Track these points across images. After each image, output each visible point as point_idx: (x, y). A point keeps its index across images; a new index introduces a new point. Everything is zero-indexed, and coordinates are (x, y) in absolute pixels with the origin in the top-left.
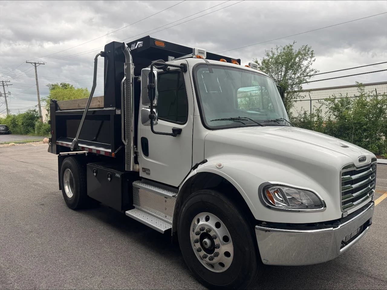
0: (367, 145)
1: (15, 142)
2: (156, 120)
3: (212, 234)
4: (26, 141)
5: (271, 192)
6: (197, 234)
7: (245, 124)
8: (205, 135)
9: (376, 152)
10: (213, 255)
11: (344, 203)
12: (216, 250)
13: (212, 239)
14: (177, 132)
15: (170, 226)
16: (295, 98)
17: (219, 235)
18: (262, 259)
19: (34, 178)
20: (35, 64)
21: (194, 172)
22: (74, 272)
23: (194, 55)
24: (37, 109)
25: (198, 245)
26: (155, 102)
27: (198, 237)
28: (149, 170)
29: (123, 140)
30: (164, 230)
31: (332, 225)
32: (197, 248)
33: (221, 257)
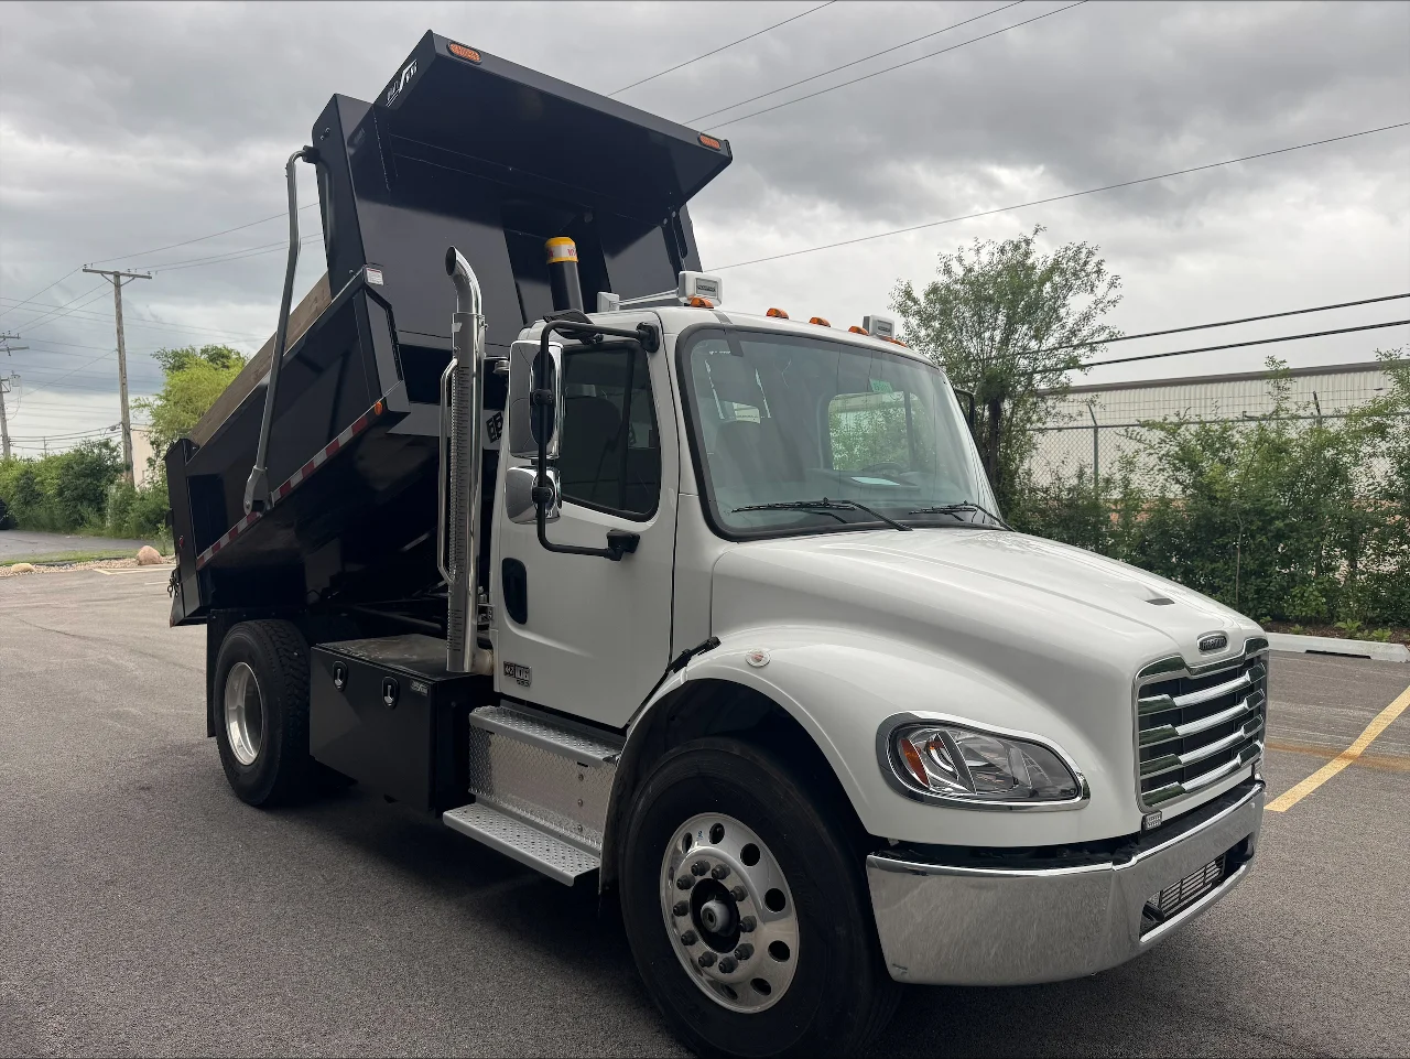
0: (1289, 587)
1: (32, 558)
2: (555, 504)
3: (729, 884)
4: (73, 557)
5: (918, 744)
6: (684, 884)
7: (844, 522)
8: (716, 557)
9: (1318, 612)
10: (732, 954)
11: (1147, 785)
12: (744, 938)
13: (730, 900)
14: (622, 546)
15: (592, 863)
16: (1039, 420)
17: (752, 885)
18: (889, 963)
19: (109, 693)
20: (117, 275)
21: (678, 679)
22: (267, 1015)
23: (684, 294)
24: (117, 439)
25: (686, 923)
26: (553, 448)
27: (685, 896)
28: (526, 670)
29: (442, 569)
30: (573, 875)
31: (1112, 853)
32: (683, 932)
33: (759, 962)
